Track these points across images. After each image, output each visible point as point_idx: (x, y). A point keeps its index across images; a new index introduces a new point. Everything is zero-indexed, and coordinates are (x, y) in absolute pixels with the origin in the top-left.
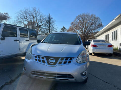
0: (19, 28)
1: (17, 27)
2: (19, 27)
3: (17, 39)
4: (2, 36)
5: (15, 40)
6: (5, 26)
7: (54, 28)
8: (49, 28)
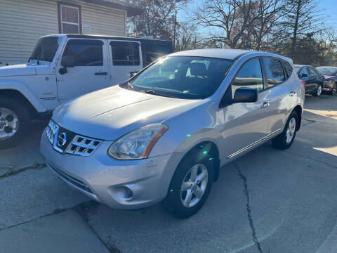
0: (111, 43)
1: (103, 40)
2: (110, 41)
3: (103, 71)
4: (62, 64)
5: (96, 74)
6: (69, 41)
7: (313, 18)
8: (297, 20)
